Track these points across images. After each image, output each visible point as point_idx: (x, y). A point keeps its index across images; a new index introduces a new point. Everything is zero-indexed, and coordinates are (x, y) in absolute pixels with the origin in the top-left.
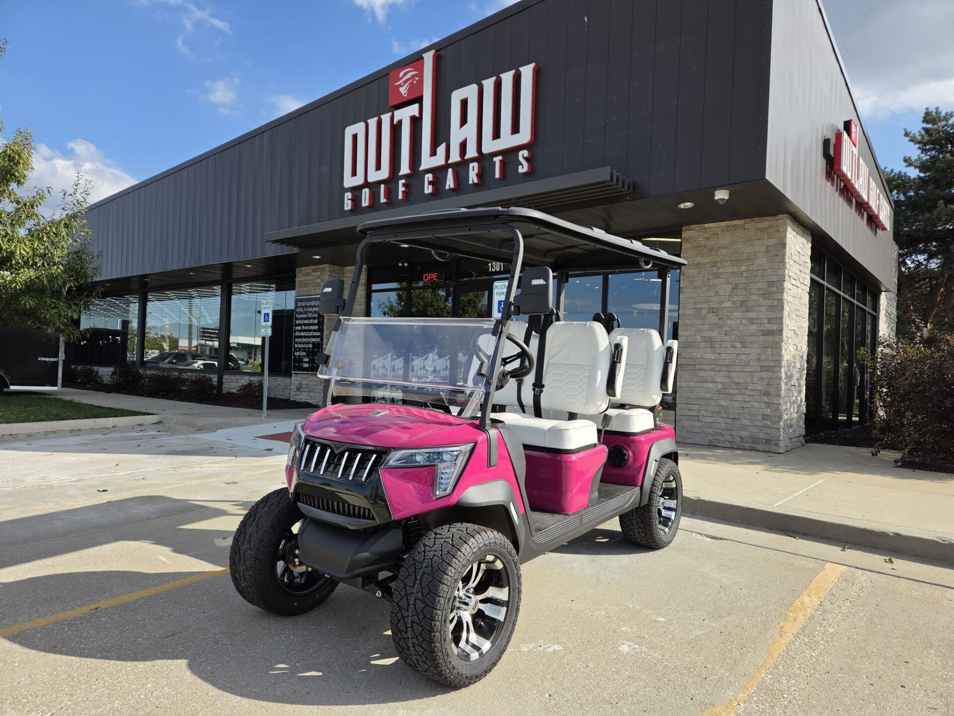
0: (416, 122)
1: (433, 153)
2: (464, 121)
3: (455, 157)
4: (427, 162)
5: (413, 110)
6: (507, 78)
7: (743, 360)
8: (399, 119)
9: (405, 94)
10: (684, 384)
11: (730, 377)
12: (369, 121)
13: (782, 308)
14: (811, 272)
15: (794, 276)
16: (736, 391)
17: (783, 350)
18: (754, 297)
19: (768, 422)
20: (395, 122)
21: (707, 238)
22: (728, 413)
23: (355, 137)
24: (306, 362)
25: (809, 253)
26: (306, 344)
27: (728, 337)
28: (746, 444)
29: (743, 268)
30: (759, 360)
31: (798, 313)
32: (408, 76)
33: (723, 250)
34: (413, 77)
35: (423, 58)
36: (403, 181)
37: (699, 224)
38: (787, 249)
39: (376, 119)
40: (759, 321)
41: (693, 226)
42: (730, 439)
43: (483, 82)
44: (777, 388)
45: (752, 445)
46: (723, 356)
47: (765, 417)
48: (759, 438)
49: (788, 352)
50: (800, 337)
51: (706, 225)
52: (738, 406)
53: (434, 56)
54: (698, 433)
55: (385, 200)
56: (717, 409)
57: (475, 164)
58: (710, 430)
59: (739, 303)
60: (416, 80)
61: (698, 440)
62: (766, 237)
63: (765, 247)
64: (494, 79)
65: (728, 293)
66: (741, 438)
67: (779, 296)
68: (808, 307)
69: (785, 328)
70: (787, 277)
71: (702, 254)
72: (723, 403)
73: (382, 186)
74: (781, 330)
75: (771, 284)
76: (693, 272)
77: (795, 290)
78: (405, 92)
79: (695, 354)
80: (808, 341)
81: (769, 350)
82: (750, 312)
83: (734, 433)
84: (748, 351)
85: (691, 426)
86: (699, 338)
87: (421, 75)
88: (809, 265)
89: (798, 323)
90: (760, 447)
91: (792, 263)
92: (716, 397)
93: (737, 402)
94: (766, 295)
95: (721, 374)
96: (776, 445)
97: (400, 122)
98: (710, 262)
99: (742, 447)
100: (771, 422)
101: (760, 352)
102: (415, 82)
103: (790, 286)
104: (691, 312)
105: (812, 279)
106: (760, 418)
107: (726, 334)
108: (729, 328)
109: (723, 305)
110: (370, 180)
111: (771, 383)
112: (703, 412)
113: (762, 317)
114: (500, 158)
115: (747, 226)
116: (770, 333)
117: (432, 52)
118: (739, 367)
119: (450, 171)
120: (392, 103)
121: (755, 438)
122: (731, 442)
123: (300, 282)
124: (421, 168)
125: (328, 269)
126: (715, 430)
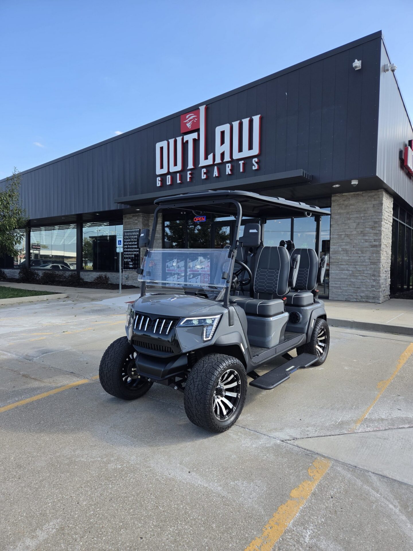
0: (196, 142)
1: (206, 158)
2: (222, 142)
3: (218, 160)
4: (203, 163)
5: (195, 135)
6: (246, 122)
7: (362, 259)
8: (187, 140)
9: (190, 127)
10: (333, 272)
11: (356, 268)
12: (169, 140)
13: (381, 234)
14: (393, 215)
15: (386, 218)
16: (359, 274)
17: (381, 254)
18: (367, 229)
19: (374, 289)
20: (184, 141)
21: (344, 200)
22: (354, 285)
23: (162, 148)
24: (131, 265)
25: (392, 207)
26: (130, 255)
27: (355, 249)
28: (364, 300)
29: (362, 215)
30: (370, 259)
31: (387, 236)
32: (191, 118)
33: (352, 206)
34: (194, 118)
35: (199, 109)
36: (190, 172)
37: (340, 193)
38: (383, 206)
39: (174, 139)
40: (370, 241)
41: (337, 194)
42: (356, 297)
43: (233, 123)
44: (378, 272)
45: (366, 300)
46: (352, 258)
47: (373, 286)
48: (370, 296)
49: (383, 256)
50: (388, 248)
51: (344, 194)
52: (360, 281)
53: (205, 108)
54: (340, 295)
55: (180, 182)
56: (350, 283)
57: (229, 165)
58: (346, 293)
59: (360, 232)
60: (196, 120)
61: (340, 298)
62: (373, 199)
63: (373, 205)
64: (238, 122)
65: (354, 227)
66: (361, 296)
67: (379, 229)
68: (391, 233)
69: (382, 244)
70: (383, 219)
71: (342, 208)
72: (352, 280)
73: (178, 174)
74: (381, 245)
75: (375, 222)
76: (337, 217)
77: (386, 225)
78: (190, 126)
79: (339, 257)
80: (392, 249)
81: (375, 254)
82: (365, 236)
83: (357, 294)
84: (364, 255)
85: (336, 292)
86: (340, 249)
87: (198, 117)
88: (392, 213)
89: (387, 241)
90: (370, 301)
91: (385, 212)
92: (349, 277)
93: (359, 280)
94: (373, 228)
95: (351, 266)
96: (378, 299)
97: (187, 142)
98: (346, 212)
99: (362, 301)
100: (376, 288)
101: (370, 256)
102: (195, 121)
103: (384, 224)
104: (337, 236)
105: (393, 219)
106: (370, 287)
107: (353, 247)
108: (355, 244)
109: (352, 233)
110: (171, 171)
111: (375, 270)
112: (343, 285)
113: (371, 239)
114: (243, 162)
115: (364, 195)
116: (375, 246)
117: (204, 106)
118: (360, 263)
119: (216, 167)
120: (182, 132)
121: (368, 297)
122: (356, 299)
123: (126, 222)
124: (200, 165)
125: (142, 216)
126: (349, 293)
